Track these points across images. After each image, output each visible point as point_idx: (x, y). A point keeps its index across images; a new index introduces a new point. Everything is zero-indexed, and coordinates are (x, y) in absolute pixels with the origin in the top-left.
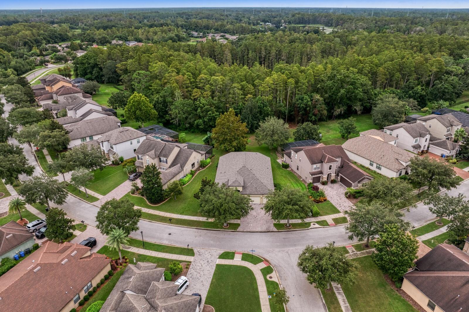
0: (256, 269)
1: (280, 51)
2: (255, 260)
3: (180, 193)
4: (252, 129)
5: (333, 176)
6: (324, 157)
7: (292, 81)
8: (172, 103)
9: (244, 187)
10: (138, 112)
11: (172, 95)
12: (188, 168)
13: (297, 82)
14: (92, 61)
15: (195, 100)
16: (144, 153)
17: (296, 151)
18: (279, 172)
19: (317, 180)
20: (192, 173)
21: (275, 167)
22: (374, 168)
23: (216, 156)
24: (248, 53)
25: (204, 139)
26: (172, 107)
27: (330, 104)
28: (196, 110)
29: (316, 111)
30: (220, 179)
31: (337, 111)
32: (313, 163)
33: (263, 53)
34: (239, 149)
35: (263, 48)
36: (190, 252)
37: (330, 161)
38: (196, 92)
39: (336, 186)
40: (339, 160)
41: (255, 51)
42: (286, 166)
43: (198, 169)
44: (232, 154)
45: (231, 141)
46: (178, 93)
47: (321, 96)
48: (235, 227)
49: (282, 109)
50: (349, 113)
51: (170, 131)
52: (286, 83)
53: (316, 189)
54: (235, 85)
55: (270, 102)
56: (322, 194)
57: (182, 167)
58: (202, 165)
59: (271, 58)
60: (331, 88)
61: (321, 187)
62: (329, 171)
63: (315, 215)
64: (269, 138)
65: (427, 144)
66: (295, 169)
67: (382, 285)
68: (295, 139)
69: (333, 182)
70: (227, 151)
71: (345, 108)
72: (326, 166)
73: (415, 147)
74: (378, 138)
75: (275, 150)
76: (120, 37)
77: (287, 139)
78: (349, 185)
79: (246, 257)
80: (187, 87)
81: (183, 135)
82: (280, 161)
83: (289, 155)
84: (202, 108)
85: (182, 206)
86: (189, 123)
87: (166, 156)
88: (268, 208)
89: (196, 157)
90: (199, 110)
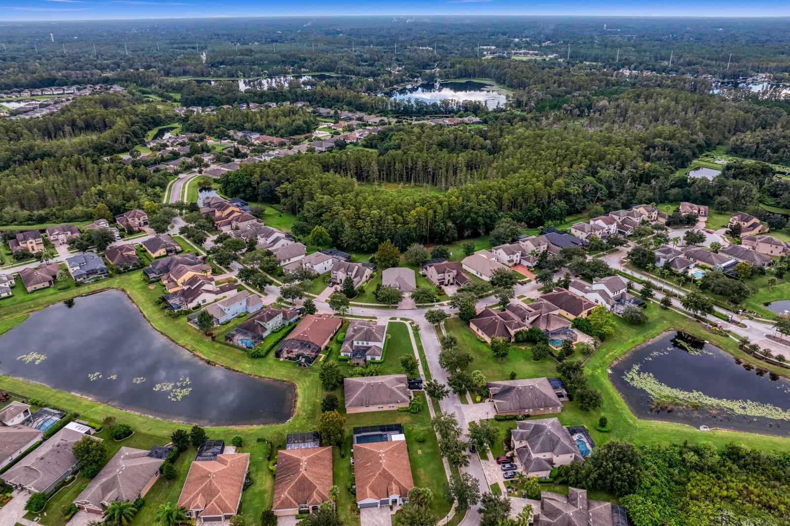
0: (407, 323)
1: (426, 162)
2: (407, 320)
3: (364, 292)
4: (403, 250)
5: (451, 281)
6: (445, 269)
7: (431, 211)
8: (342, 232)
9: (399, 288)
10: (320, 240)
11: (342, 226)
12: (364, 279)
13: (435, 212)
14: (246, 181)
15: (359, 229)
16: (337, 270)
17: (430, 266)
18: (420, 279)
19: (442, 283)
20: (367, 281)
21: (418, 276)
22: (478, 275)
23: (379, 270)
24: (395, 163)
25: (370, 258)
26: (343, 235)
27: (461, 228)
28: (362, 237)
29: (449, 234)
30: (385, 283)
31: (466, 233)
32: (439, 273)
33: (410, 164)
34: (394, 266)
35: (410, 160)
36: (375, 318)
37: (449, 272)
38: (360, 223)
39: (453, 286)
40: (455, 272)
41: (402, 162)
42: (424, 276)
43: (369, 279)
44: (391, 269)
45: (389, 261)
46: (347, 224)
47: (453, 223)
48: (396, 308)
49: (424, 234)
50: (475, 235)
51: (345, 253)
52: (426, 214)
53: (440, 288)
54: (389, 217)
55: (415, 229)
56: (443, 291)
57: (361, 278)
58: (372, 276)
59: (417, 169)
60: (461, 216)
61: (443, 287)
62: (449, 278)
63: (438, 301)
64: (414, 258)
65: (518, 259)
66: (429, 277)
67: (463, 326)
68: (432, 257)
69: (452, 284)
70: (386, 267)
71: (472, 230)
72: (447, 275)
73: (509, 261)
74: (484, 256)
75: (418, 265)
76: (236, 125)
77: (426, 258)
78: (460, 286)
79: (402, 319)
80: (352, 218)
81: (354, 256)
82: (421, 273)
83: (426, 269)
84: (365, 236)
85: (365, 299)
86: (356, 247)
87: (352, 271)
88: (412, 297)
89: (368, 272)
90: (364, 237)
